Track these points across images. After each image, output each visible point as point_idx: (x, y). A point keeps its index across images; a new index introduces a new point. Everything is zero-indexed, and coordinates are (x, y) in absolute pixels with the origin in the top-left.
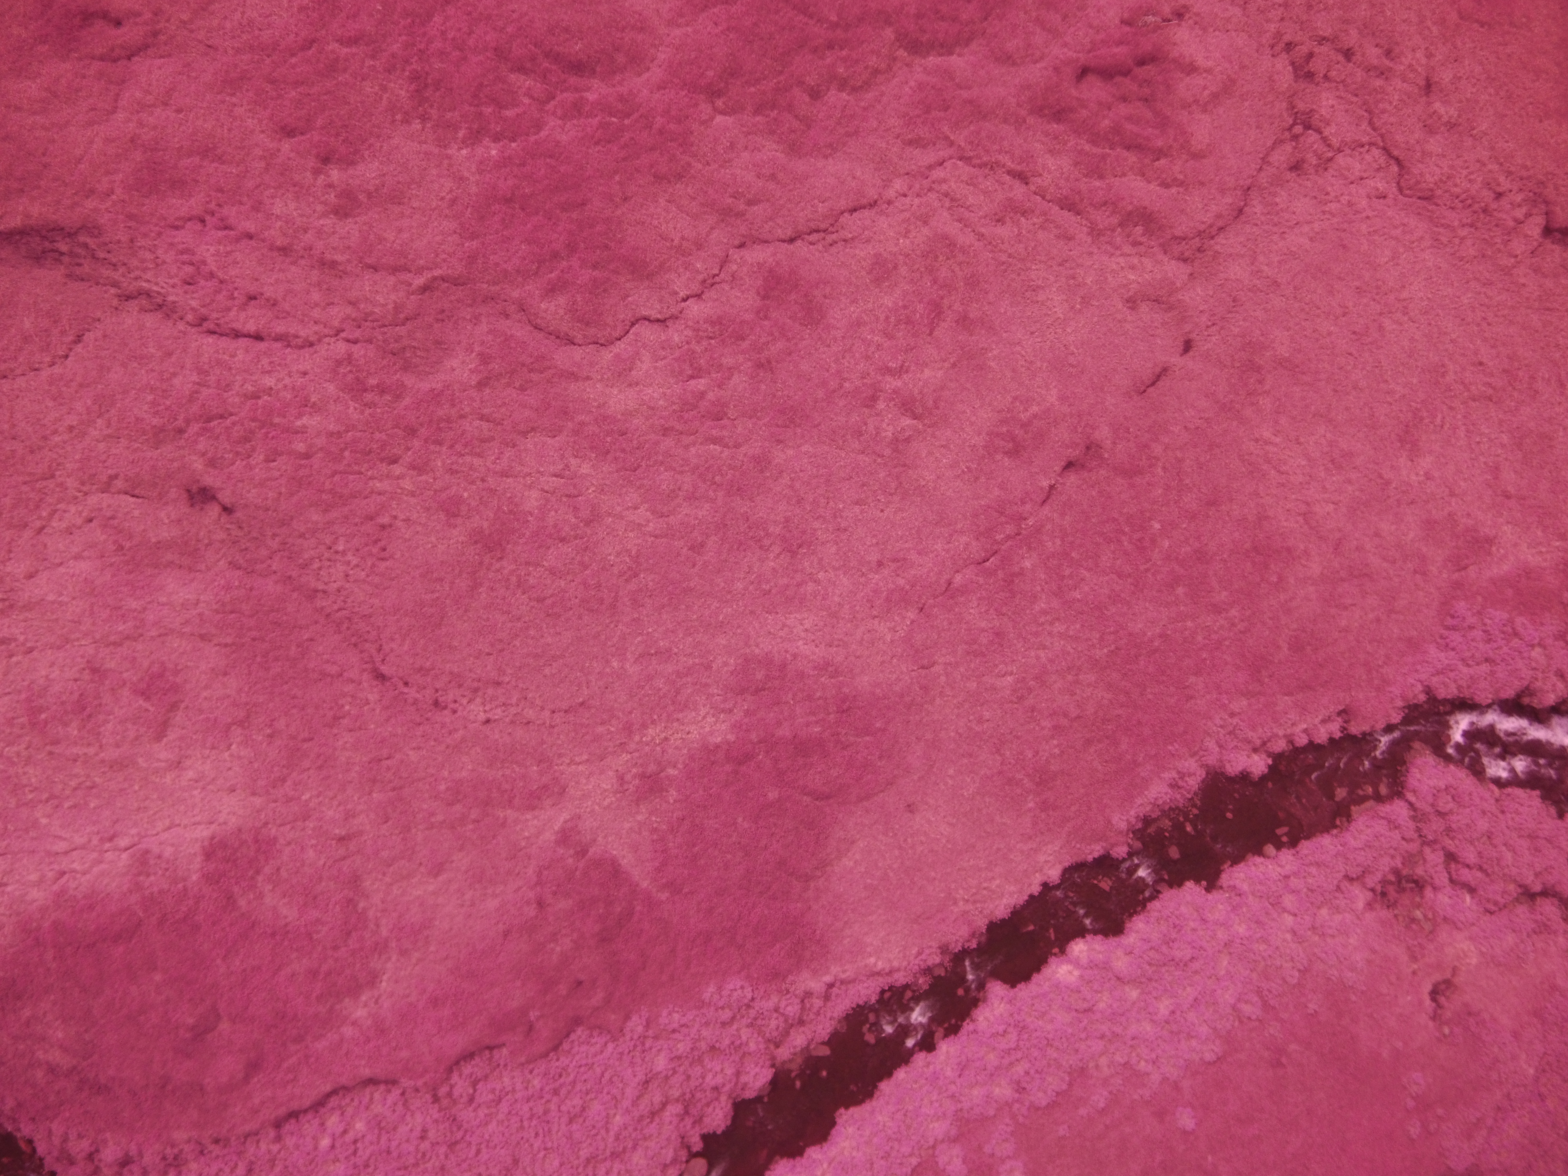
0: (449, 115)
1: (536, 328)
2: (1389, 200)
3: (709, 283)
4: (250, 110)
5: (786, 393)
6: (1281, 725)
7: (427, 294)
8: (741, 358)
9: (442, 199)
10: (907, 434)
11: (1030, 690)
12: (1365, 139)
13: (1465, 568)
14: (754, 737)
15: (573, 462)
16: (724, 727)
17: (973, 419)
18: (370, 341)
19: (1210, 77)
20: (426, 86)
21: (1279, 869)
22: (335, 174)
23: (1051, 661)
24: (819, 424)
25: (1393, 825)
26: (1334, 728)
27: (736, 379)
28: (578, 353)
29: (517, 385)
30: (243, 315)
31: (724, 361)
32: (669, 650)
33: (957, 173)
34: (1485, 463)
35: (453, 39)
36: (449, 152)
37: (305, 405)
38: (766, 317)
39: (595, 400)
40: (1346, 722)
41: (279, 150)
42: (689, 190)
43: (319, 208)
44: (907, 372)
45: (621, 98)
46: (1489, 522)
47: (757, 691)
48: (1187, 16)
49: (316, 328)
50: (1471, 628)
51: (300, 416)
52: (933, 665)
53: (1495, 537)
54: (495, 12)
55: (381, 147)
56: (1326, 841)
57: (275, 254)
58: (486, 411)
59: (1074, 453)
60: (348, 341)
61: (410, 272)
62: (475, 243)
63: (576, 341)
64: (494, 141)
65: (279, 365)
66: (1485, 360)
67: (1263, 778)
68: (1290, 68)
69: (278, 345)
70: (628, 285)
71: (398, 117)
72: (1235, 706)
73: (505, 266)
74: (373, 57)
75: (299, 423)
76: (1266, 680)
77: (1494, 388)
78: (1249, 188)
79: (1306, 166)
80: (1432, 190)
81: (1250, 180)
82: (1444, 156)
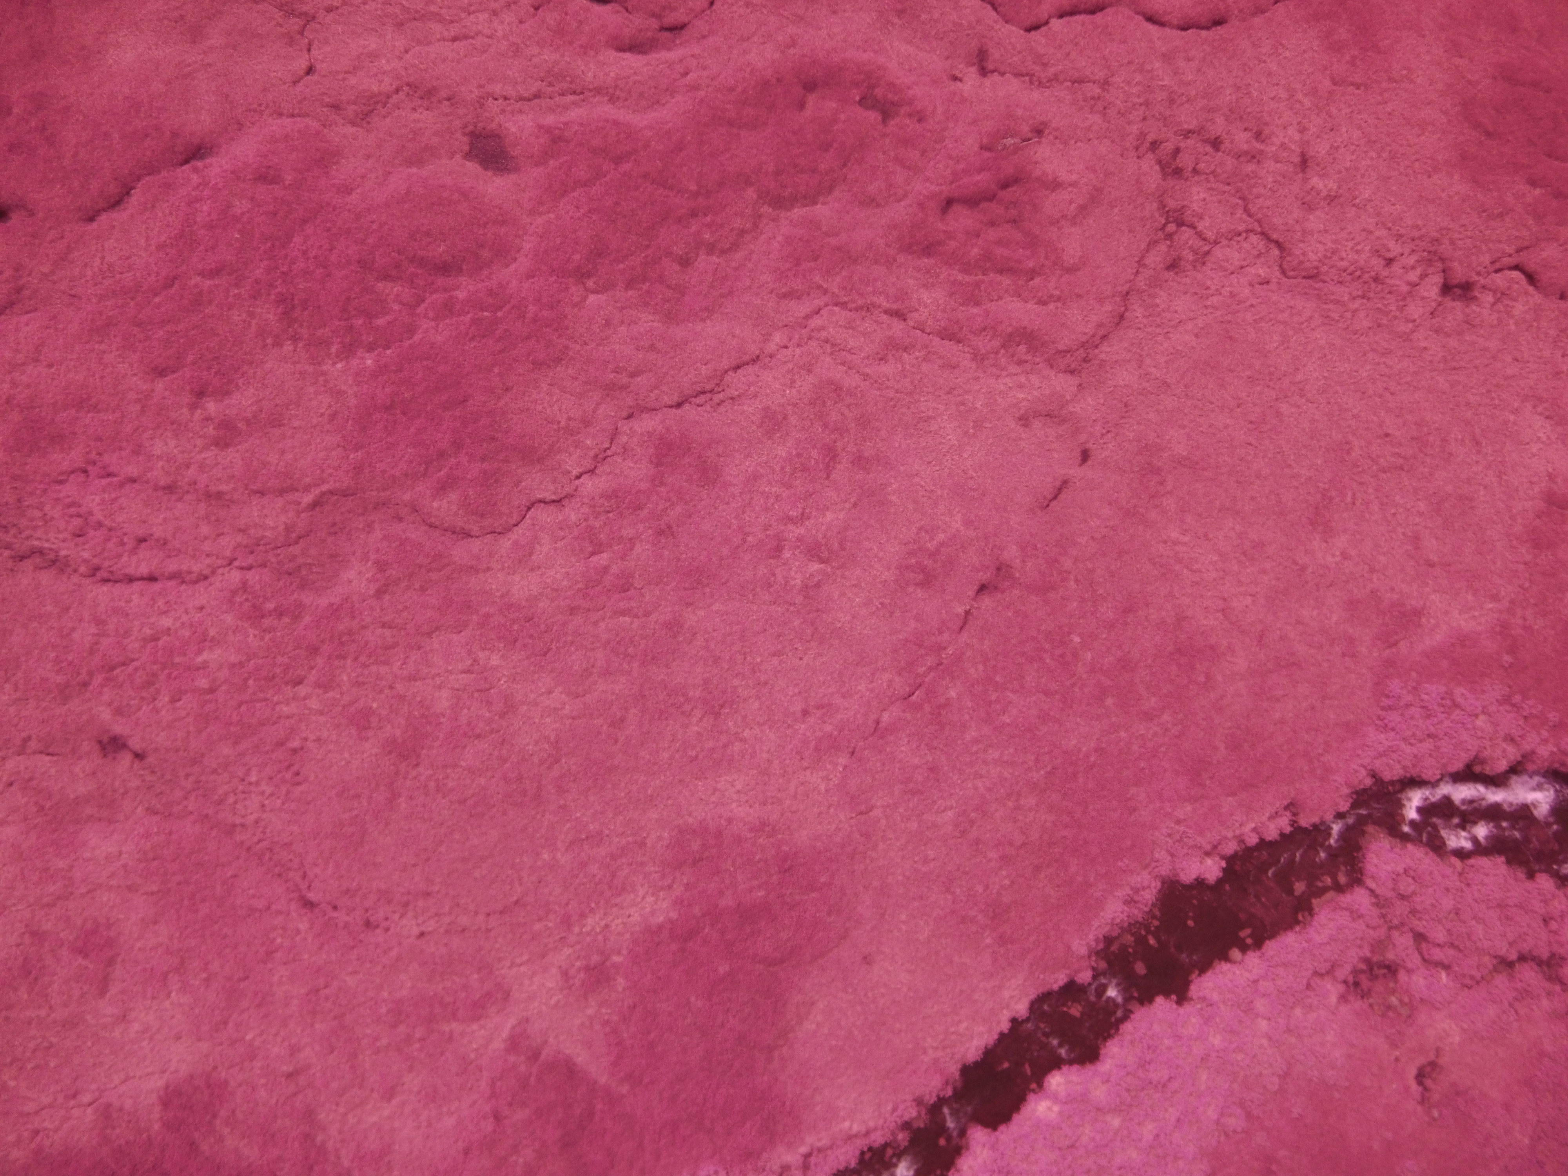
0: (319, 332)
1: (431, 526)
2: (1273, 286)
3: (600, 458)
4: (120, 355)
5: (690, 555)
6: (1228, 827)
7: (317, 509)
8: (641, 527)
9: (322, 415)
10: (816, 580)
11: (972, 822)
12: (1241, 228)
13: (1395, 644)
14: (696, 911)
15: (482, 655)
16: (665, 905)
17: (881, 554)
18: (264, 565)
19: (1075, 190)
20: (293, 307)
21: (1247, 974)
22: (211, 406)
23: (990, 790)
24: (728, 581)
25: (1355, 915)
26: (1284, 823)
27: (638, 549)
28: (475, 546)
29: (417, 586)
30: (134, 559)
31: (624, 532)
32: (600, 833)
33: (834, 319)
34: (1404, 534)
35: (315, 257)
36: (325, 368)
37: (204, 641)
38: (662, 484)
39: (498, 590)
40: (1294, 815)
41: (153, 391)
42: (570, 371)
43: (199, 442)
44: (809, 518)
45: (491, 293)
46: (1415, 594)
47: (695, 863)
48: (1047, 132)
49: (208, 561)
50: (1408, 706)
51: (200, 652)
52: (871, 809)
53: (1423, 608)
54: (354, 225)
55: (255, 373)
56: (1290, 940)
57: (160, 493)
58: (387, 619)
59: (985, 576)
60: (242, 568)
61: (297, 491)
62: (360, 453)
63: (472, 533)
64: (368, 352)
65: (176, 603)
66: (1390, 431)
67: (1220, 882)
68: (1157, 167)
69: (173, 583)
70: (520, 471)
71: (269, 341)
72: (1179, 814)
73: (393, 472)
74: (237, 286)
75: (200, 659)
76: (1208, 782)
77: (1404, 458)
78: (1127, 293)
79: (1183, 263)
80: (1317, 268)
81: (1128, 285)
82: (1326, 231)
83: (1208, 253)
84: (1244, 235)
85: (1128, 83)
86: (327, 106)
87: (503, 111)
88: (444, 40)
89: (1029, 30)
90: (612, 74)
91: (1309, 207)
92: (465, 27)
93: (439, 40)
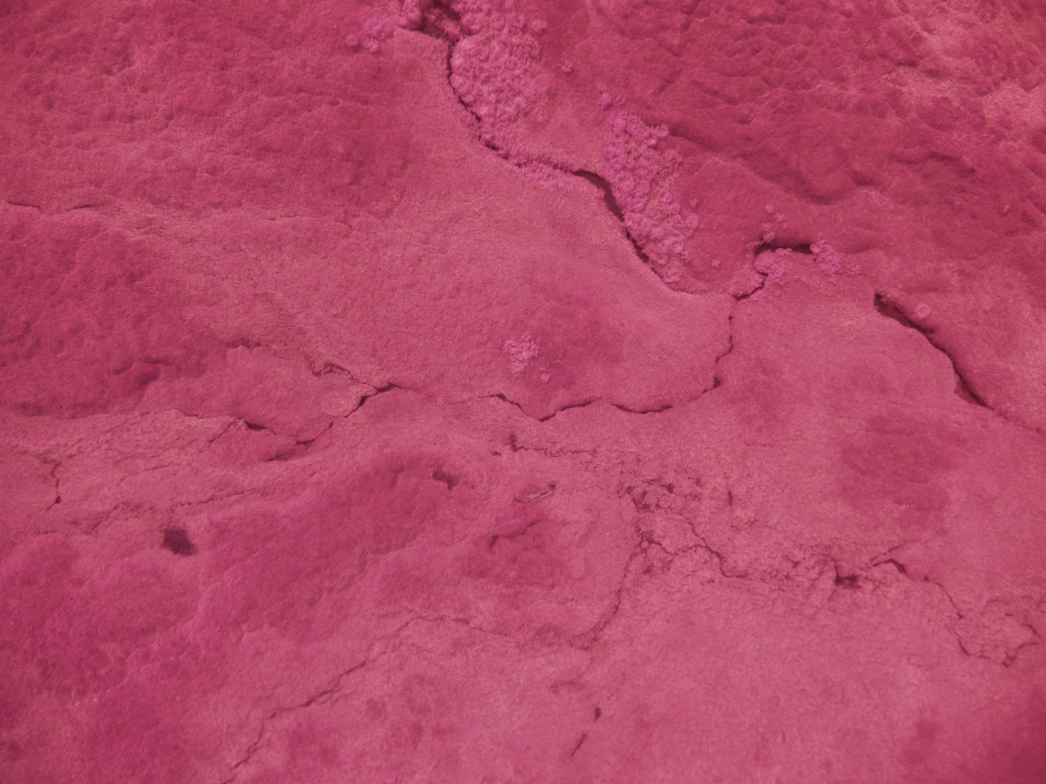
0: (64, 683)
3: (251, 750)
12: (692, 544)
19: (578, 526)
33: (418, 629)
36: (68, 707)
38: (295, 767)
42: (229, 692)
45: (175, 643)
48: (557, 487)
54: (84, 610)
62: (92, 763)
66: (805, 688)
68: (632, 504)
70: (197, 766)
73: (113, 775)
77: (816, 705)
78: (620, 591)
79: (654, 569)
80: (746, 571)
81: (620, 585)
82: (749, 545)
83: (671, 561)
84: (694, 548)
85: (610, 451)
86: (69, 522)
87: (187, 514)
88: (148, 470)
89: (542, 420)
90: (263, 479)
91: (737, 529)
92: (161, 460)
93: (144, 470)
